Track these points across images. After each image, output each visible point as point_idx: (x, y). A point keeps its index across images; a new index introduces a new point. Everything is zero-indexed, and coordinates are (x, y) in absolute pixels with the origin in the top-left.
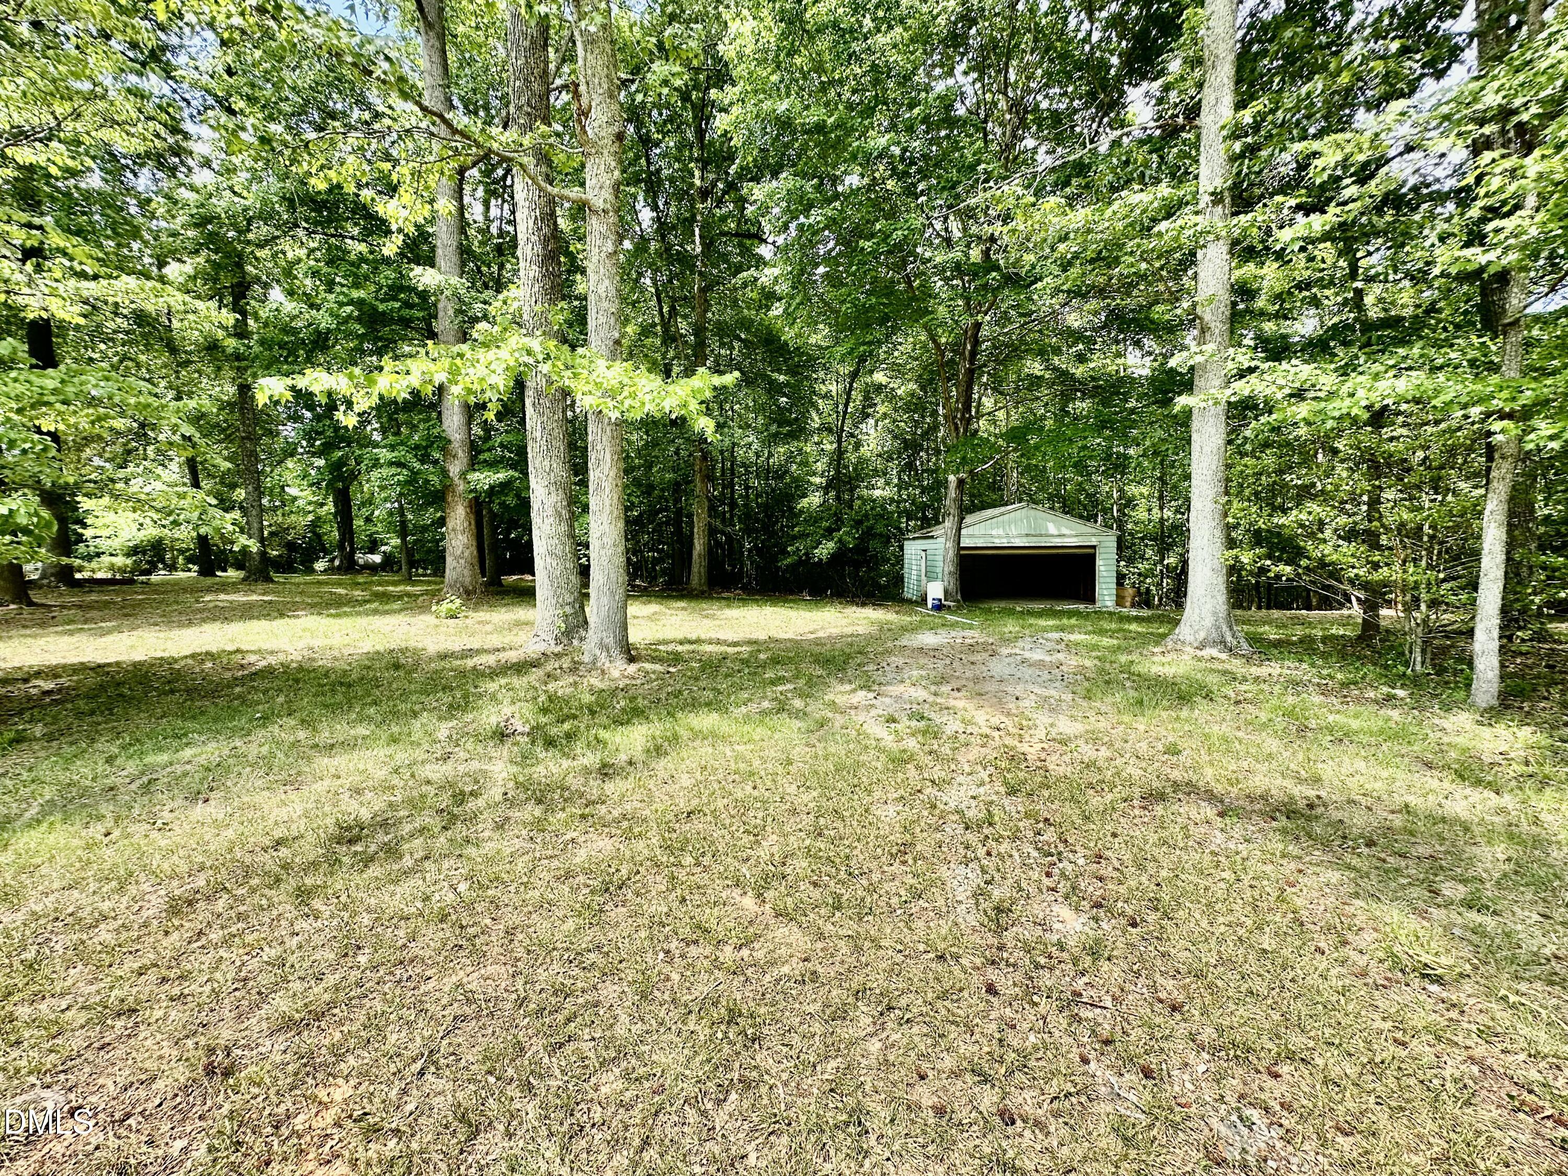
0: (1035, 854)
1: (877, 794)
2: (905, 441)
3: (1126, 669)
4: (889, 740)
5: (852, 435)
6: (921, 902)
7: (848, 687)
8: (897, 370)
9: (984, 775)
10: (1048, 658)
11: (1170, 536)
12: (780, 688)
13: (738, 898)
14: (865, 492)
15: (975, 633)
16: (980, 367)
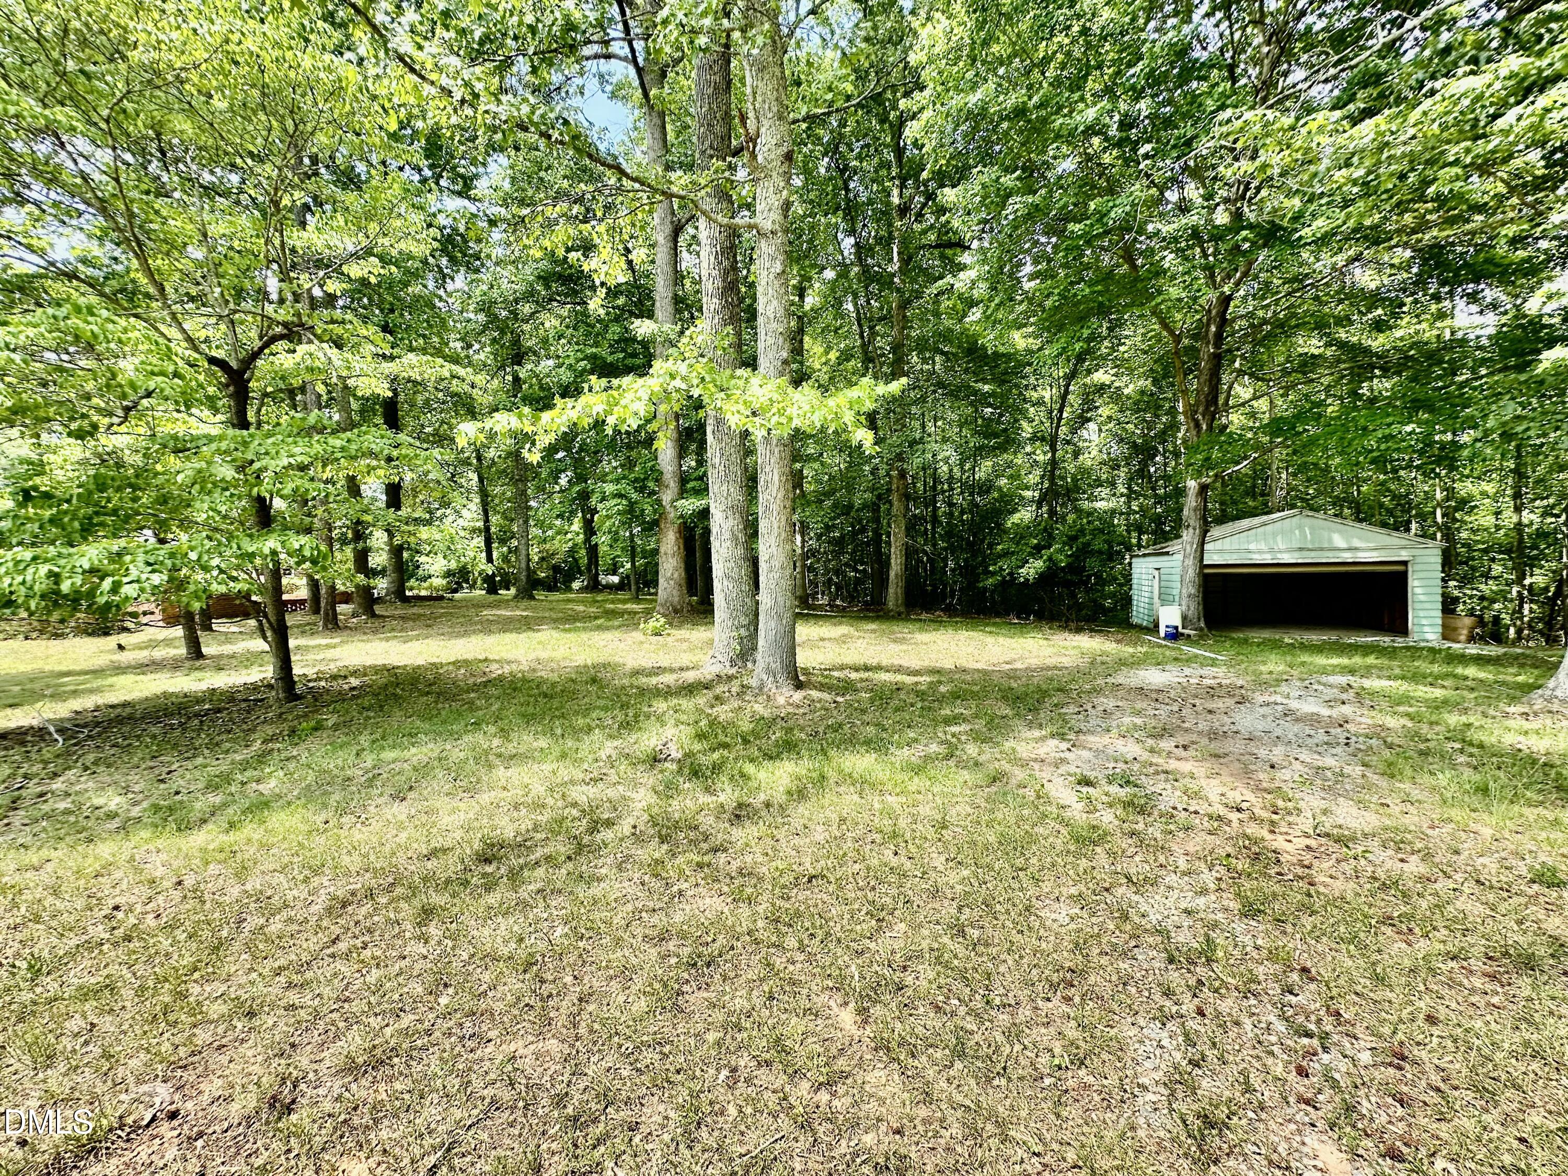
0: (1280, 1026)
1: (1046, 887)
2: (1134, 445)
3: (1461, 736)
4: (1077, 811)
5: (1068, 442)
6: (1082, 1072)
7: (1037, 733)
8: (1122, 365)
9: (1208, 878)
10: (1325, 712)
11: (1534, 547)
12: (955, 729)
13: (836, 1009)
14: (1086, 505)
15: (1220, 671)
16: (1229, 351)
